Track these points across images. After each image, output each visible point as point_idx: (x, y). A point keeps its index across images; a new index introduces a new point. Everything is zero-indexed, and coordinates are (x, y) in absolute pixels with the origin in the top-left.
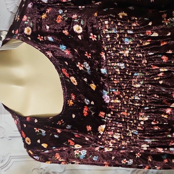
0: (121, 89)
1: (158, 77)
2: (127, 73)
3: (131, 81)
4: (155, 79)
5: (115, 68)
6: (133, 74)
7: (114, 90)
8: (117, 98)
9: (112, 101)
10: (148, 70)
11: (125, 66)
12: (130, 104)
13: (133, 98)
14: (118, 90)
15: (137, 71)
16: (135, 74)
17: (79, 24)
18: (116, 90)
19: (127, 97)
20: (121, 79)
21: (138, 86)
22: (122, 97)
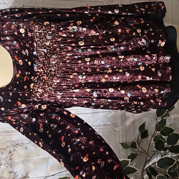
0: (44, 63)
1: (66, 58)
2: (48, 55)
3: (50, 60)
4: (64, 59)
5: (41, 51)
6: (51, 56)
7: (40, 64)
8: (41, 69)
9: (39, 70)
10: (60, 54)
11: (47, 51)
12: (49, 73)
13: (50, 69)
14: (42, 64)
15: (54, 54)
16: (52, 56)
17: (23, 28)
18: (41, 64)
19: (47, 69)
20: (45, 58)
21: (54, 63)
22: (44, 68)
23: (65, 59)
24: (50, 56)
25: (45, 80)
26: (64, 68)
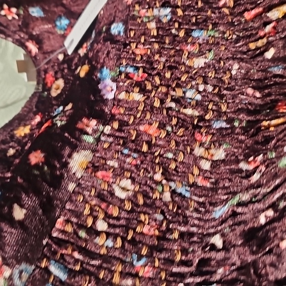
0: (149, 65)
2: (173, 31)
3: (182, 51)
4: (252, 46)
5: (145, 20)
6: (188, 33)
7: (130, 70)
8: (137, 90)
9: (122, 96)
10: (232, 24)
11: (174, 13)
12: (170, 108)
13: (179, 93)
14: (141, 70)
15: (202, 25)
16: (195, 34)
18: (137, 68)
19: (164, 89)
20: (156, 46)
21: (199, 62)
22: (149, 87)
23: (260, 43)
24: (182, 34)
25: (149, 143)
26: (250, 91)
